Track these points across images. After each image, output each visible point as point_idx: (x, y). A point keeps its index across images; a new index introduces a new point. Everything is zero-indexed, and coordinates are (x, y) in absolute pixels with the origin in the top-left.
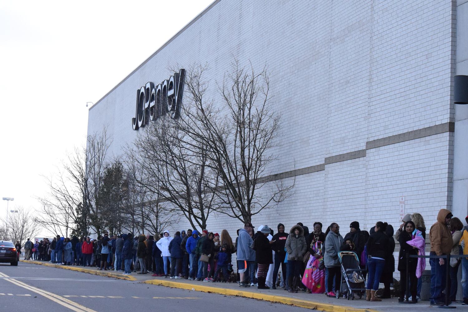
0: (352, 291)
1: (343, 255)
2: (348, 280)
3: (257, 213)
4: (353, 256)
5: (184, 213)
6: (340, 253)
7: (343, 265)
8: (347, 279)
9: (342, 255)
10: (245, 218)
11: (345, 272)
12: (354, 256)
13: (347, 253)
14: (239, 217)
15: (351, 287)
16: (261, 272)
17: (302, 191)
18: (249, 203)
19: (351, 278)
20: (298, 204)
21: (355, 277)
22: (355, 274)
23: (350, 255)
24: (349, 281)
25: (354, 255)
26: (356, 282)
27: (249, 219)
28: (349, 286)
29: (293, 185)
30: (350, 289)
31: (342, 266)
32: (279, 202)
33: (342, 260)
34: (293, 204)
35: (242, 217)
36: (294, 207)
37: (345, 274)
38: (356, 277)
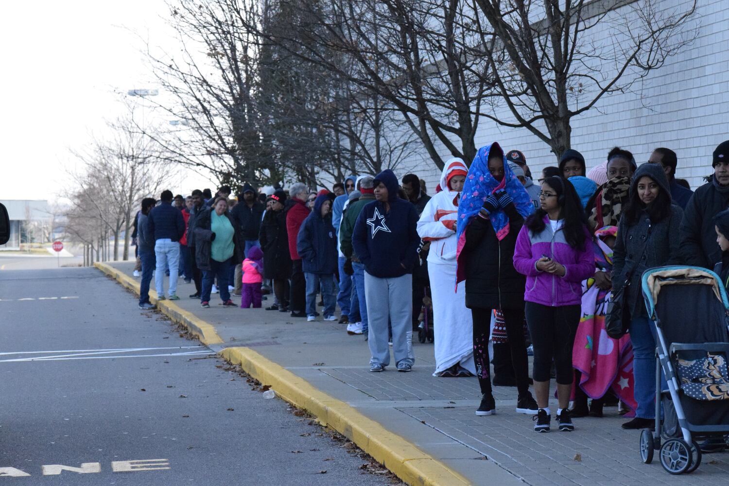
0: (694, 435)
1: (662, 287)
2: (676, 388)
3: (587, 108)
4: (703, 285)
5: (406, 116)
6: (650, 279)
7: (659, 325)
8: (672, 386)
9: (659, 283)
10: (550, 125)
11: (666, 354)
12: (710, 286)
13: (682, 277)
14: (532, 124)
15: (691, 419)
16: (501, 325)
17: (716, 28)
18: (561, 79)
19: (696, 380)
20: (708, 70)
21: (715, 373)
22: (715, 362)
23: (693, 281)
24: (680, 393)
25: (709, 281)
26: (710, 397)
27: (564, 131)
28: (680, 416)
29: (691, 9)
30: (687, 428)
31: (658, 330)
32: (650, 68)
33: (656, 307)
34: (695, 73)
35: (541, 125)
36: (698, 82)
37: (669, 363)
38: (720, 373)
